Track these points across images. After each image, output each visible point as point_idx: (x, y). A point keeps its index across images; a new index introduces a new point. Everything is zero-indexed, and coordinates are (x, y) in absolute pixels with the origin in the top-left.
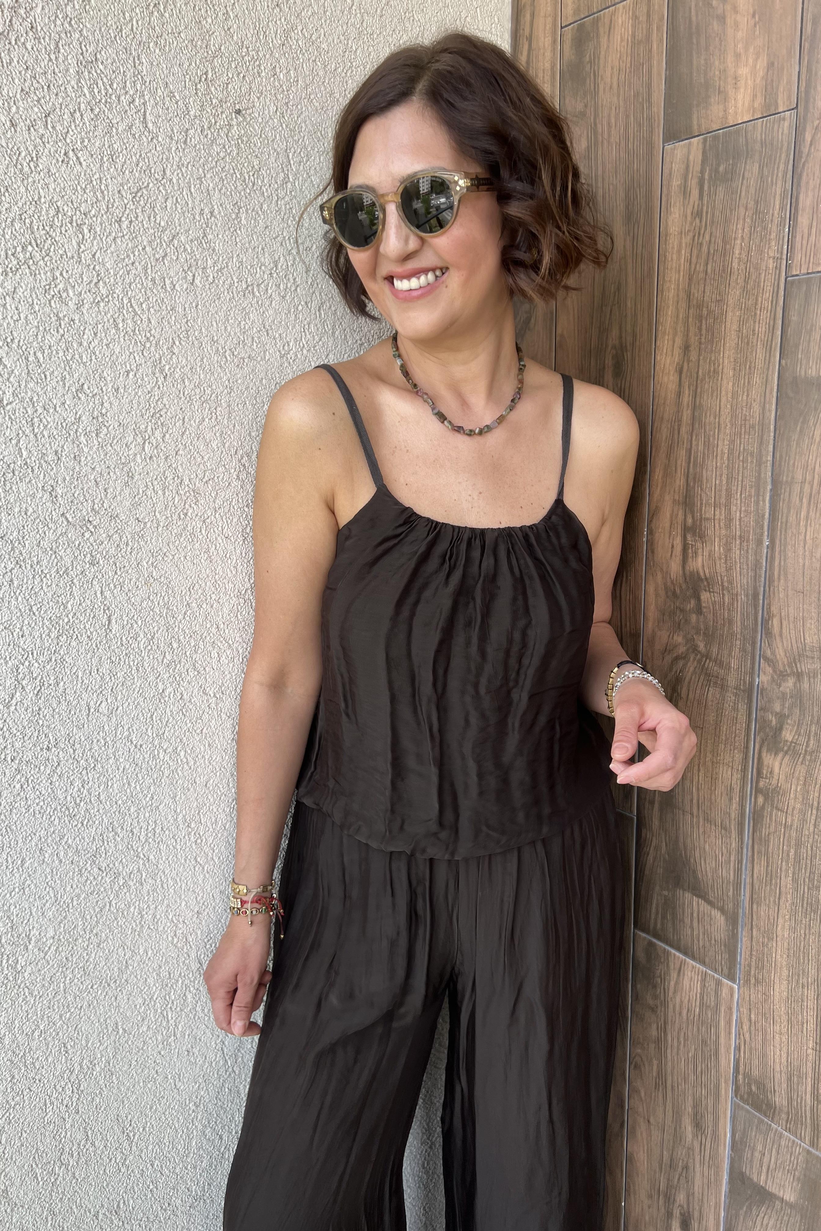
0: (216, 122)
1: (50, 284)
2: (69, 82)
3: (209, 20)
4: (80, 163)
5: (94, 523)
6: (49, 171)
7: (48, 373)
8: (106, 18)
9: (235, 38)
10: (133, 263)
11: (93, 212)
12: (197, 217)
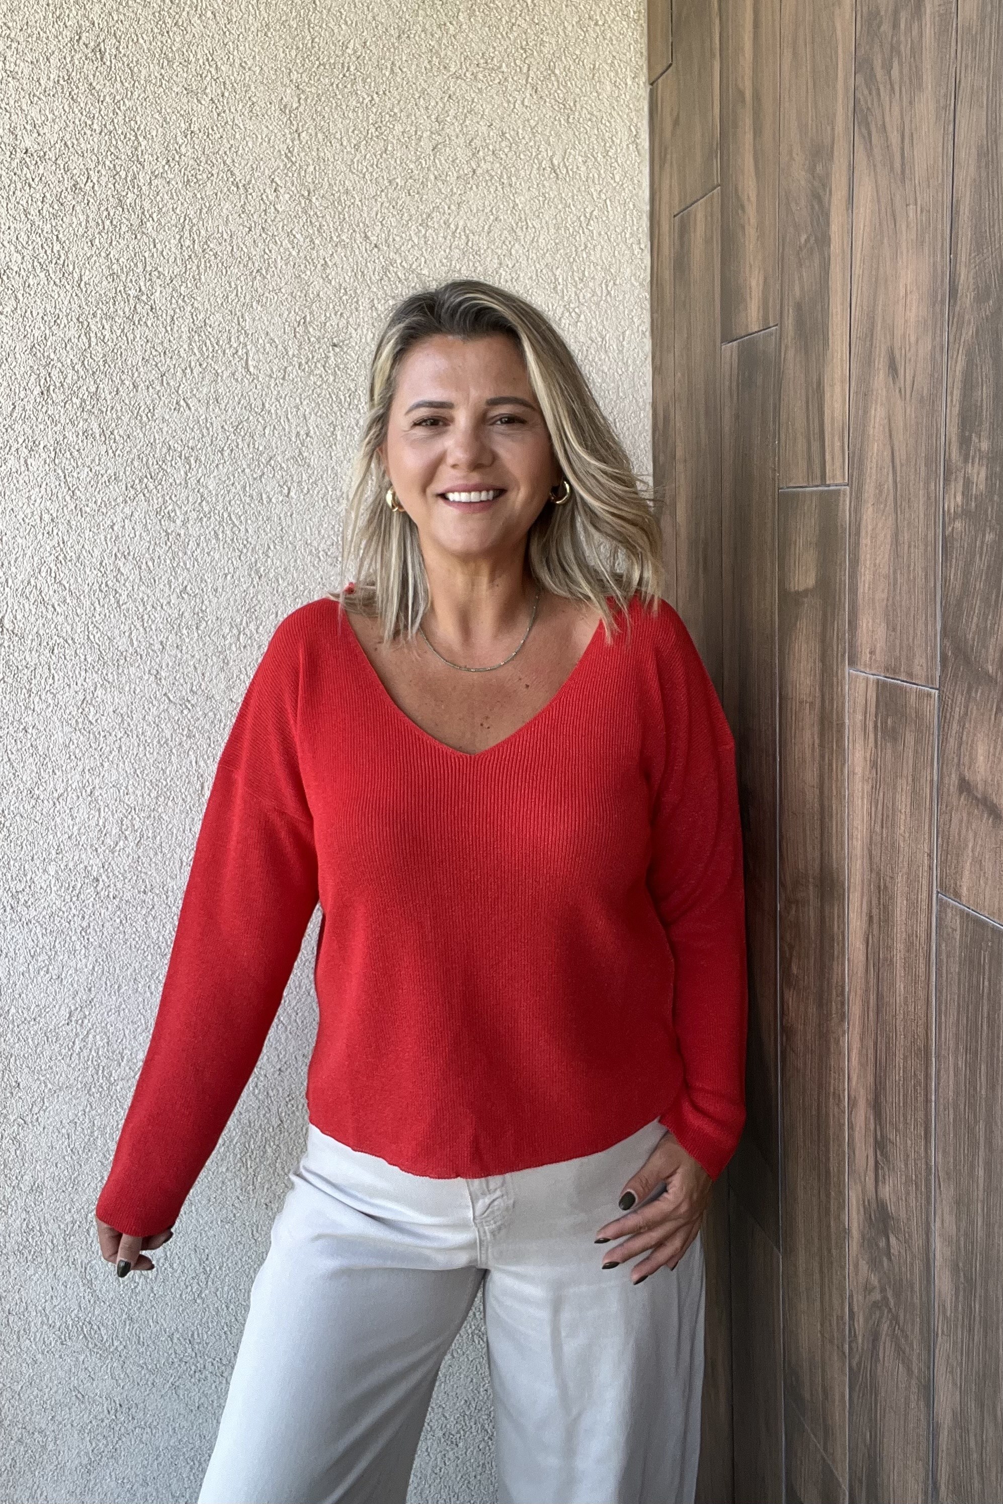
0: (313, 357)
1: (161, 507)
2: (182, 346)
3: (308, 273)
4: (190, 409)
5: (192, 702)
6: (163, 418)
7: (156, 579)
8: (214, 289)
9: (333, 282)
10: (233, 484)
11: (199, 447)
12: (293, 439)
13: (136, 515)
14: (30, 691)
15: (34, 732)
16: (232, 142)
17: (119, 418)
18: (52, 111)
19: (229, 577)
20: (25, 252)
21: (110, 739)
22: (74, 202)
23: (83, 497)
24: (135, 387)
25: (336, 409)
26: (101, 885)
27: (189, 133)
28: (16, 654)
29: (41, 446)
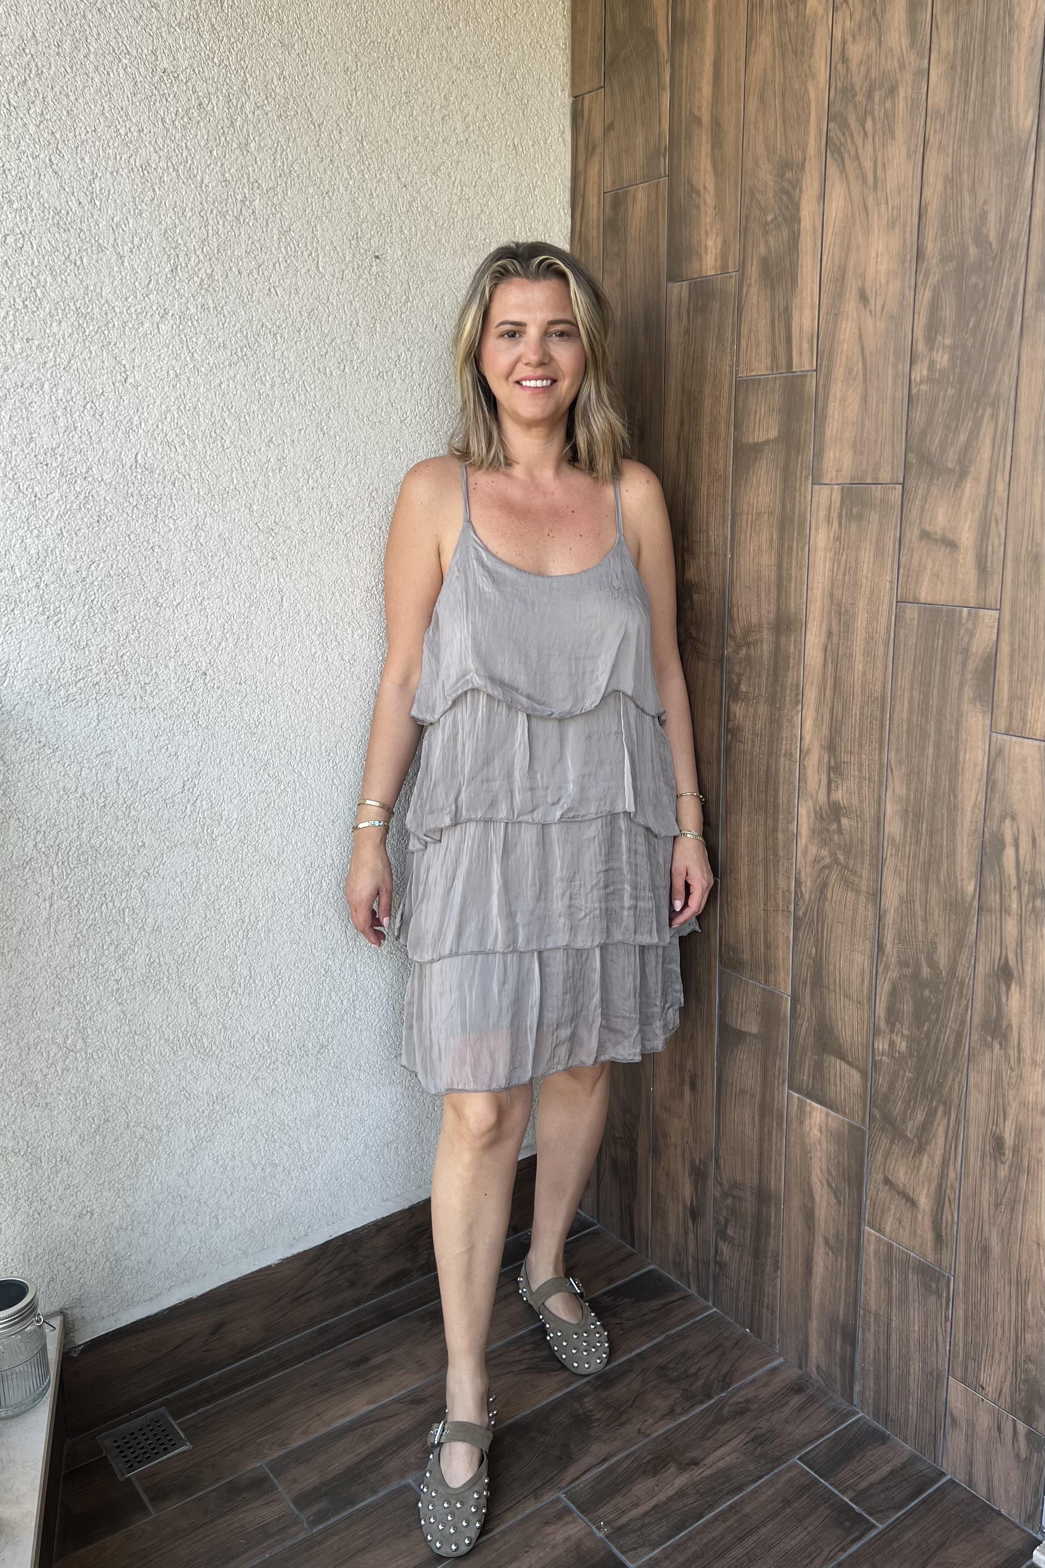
0: (362, 265)
4: (278, 295)
5: (276, 531)
7: (251, 430)
11: (284, 326)
12: (348, 327)
13: (238, 376)
14: (156, 516)
15: (160, 550)
16: (311, 90)
17: (227, 297)
18: (184, 42)
19: (302, 432)
20: (161, 153)
21: (216, 559)
22: (199, 118)
23: (199, 359)
24: (239, 273)
25: (376, 307)
26: (208, 678)
27: (281, 76)
28: (147, 486)
29: (170, 315)
